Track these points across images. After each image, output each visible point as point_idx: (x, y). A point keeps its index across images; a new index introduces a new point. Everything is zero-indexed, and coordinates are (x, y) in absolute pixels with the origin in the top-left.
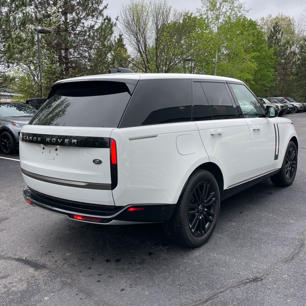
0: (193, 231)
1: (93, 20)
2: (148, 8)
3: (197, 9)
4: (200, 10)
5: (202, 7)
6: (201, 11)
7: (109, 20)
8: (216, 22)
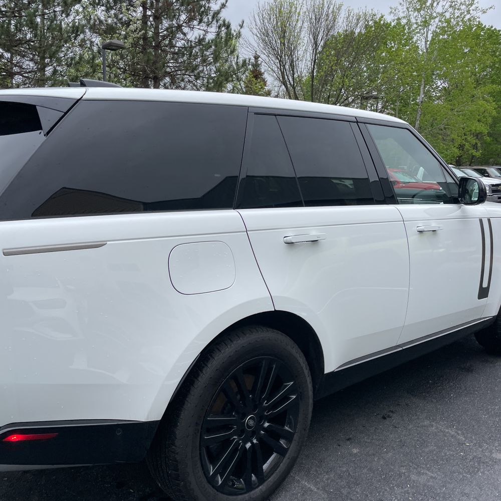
0: (220, 482)
1: (202, 28)
2: (300, 6)
3: (391, 8)
4: (395, 10)
5: (401, 4)
6: (397, 11)
7: (228, 27)
8: (424, 29)
